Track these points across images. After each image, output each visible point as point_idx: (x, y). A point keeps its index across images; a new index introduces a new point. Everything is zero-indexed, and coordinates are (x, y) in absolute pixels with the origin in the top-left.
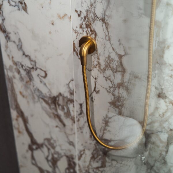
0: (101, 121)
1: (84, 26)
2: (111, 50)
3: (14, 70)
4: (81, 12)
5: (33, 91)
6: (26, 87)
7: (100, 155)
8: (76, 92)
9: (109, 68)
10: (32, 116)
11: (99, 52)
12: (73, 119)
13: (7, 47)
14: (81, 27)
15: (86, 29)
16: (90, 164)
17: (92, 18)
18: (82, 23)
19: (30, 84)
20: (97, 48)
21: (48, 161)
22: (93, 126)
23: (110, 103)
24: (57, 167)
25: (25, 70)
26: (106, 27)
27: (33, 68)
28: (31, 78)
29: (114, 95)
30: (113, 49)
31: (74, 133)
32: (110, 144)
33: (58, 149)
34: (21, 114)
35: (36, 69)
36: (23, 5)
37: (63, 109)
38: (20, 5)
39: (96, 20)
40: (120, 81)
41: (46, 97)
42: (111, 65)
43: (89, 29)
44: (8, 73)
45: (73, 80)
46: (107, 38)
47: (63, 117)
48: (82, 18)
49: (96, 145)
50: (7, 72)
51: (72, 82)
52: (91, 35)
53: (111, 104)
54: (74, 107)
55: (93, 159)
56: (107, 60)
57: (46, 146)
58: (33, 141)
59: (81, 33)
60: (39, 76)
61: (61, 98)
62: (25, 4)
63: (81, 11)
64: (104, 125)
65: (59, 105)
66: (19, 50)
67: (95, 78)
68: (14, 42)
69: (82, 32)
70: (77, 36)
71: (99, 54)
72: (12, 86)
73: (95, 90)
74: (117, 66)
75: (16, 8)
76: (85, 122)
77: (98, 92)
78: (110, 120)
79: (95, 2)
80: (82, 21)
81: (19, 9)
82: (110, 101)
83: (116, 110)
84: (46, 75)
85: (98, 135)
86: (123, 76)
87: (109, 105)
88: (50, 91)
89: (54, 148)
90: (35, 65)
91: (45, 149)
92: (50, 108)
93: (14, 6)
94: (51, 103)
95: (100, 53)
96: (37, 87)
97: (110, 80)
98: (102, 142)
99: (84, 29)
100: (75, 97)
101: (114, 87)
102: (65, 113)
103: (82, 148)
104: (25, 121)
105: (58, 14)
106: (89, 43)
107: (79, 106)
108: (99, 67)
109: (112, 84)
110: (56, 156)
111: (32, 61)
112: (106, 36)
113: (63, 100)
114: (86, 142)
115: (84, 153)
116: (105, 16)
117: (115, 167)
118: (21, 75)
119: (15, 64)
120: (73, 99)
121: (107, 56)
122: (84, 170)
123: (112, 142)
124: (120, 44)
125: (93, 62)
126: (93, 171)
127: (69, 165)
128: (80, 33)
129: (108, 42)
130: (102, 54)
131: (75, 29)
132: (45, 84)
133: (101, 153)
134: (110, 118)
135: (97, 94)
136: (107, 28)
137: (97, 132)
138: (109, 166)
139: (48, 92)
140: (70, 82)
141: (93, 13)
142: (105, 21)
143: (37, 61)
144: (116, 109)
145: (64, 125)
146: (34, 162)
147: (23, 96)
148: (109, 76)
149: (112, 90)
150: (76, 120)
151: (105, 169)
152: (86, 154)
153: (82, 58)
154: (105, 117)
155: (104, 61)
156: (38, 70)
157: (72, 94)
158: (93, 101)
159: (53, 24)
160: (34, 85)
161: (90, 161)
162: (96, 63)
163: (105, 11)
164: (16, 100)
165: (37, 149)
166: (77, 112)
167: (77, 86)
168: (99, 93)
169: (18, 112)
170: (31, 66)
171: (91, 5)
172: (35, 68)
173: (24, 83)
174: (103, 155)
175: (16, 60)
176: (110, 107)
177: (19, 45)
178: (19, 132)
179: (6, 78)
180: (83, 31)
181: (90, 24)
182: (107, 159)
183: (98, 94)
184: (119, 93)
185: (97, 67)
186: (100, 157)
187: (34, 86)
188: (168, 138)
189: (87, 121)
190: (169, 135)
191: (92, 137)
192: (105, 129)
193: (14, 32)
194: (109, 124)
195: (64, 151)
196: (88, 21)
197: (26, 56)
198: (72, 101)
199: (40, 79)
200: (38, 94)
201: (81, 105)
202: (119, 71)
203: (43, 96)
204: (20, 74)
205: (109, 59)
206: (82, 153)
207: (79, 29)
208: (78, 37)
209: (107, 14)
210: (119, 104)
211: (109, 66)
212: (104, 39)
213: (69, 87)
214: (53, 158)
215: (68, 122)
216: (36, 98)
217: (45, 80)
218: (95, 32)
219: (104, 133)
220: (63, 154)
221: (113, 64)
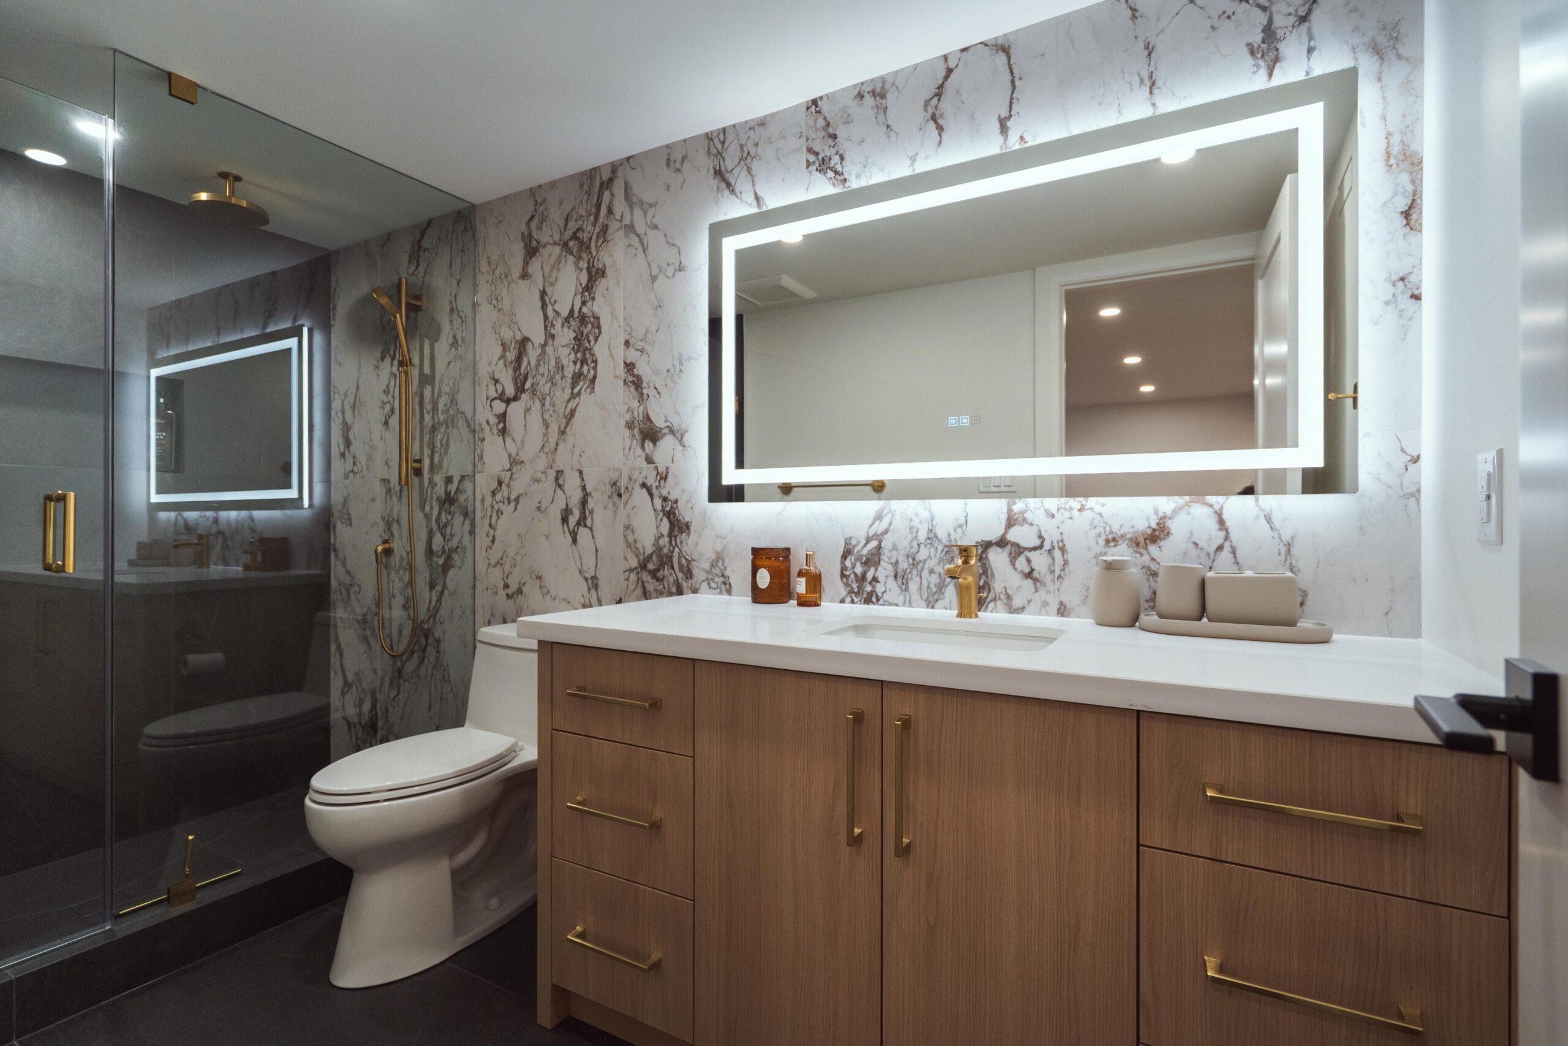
2: (402, 550)
4: (385, 517)
11: (395, 552)
17: (391, 520)
20: (394, 549)
39: (393, 522)
42: (403, 563)
48: (385, 522)
74: (406, 564)
79: (392, 507)
112: (400, 535)
116: (398, 518)
129: (400, 541)
141: (392, 517)
148: (402, 576)
163: (398, 515)
171: (391, 510)
181: (390, 526)
196: (389, 523)
205: (401, 558)
207: (383, 534)
212: (398, 539)
218: (393, 534)
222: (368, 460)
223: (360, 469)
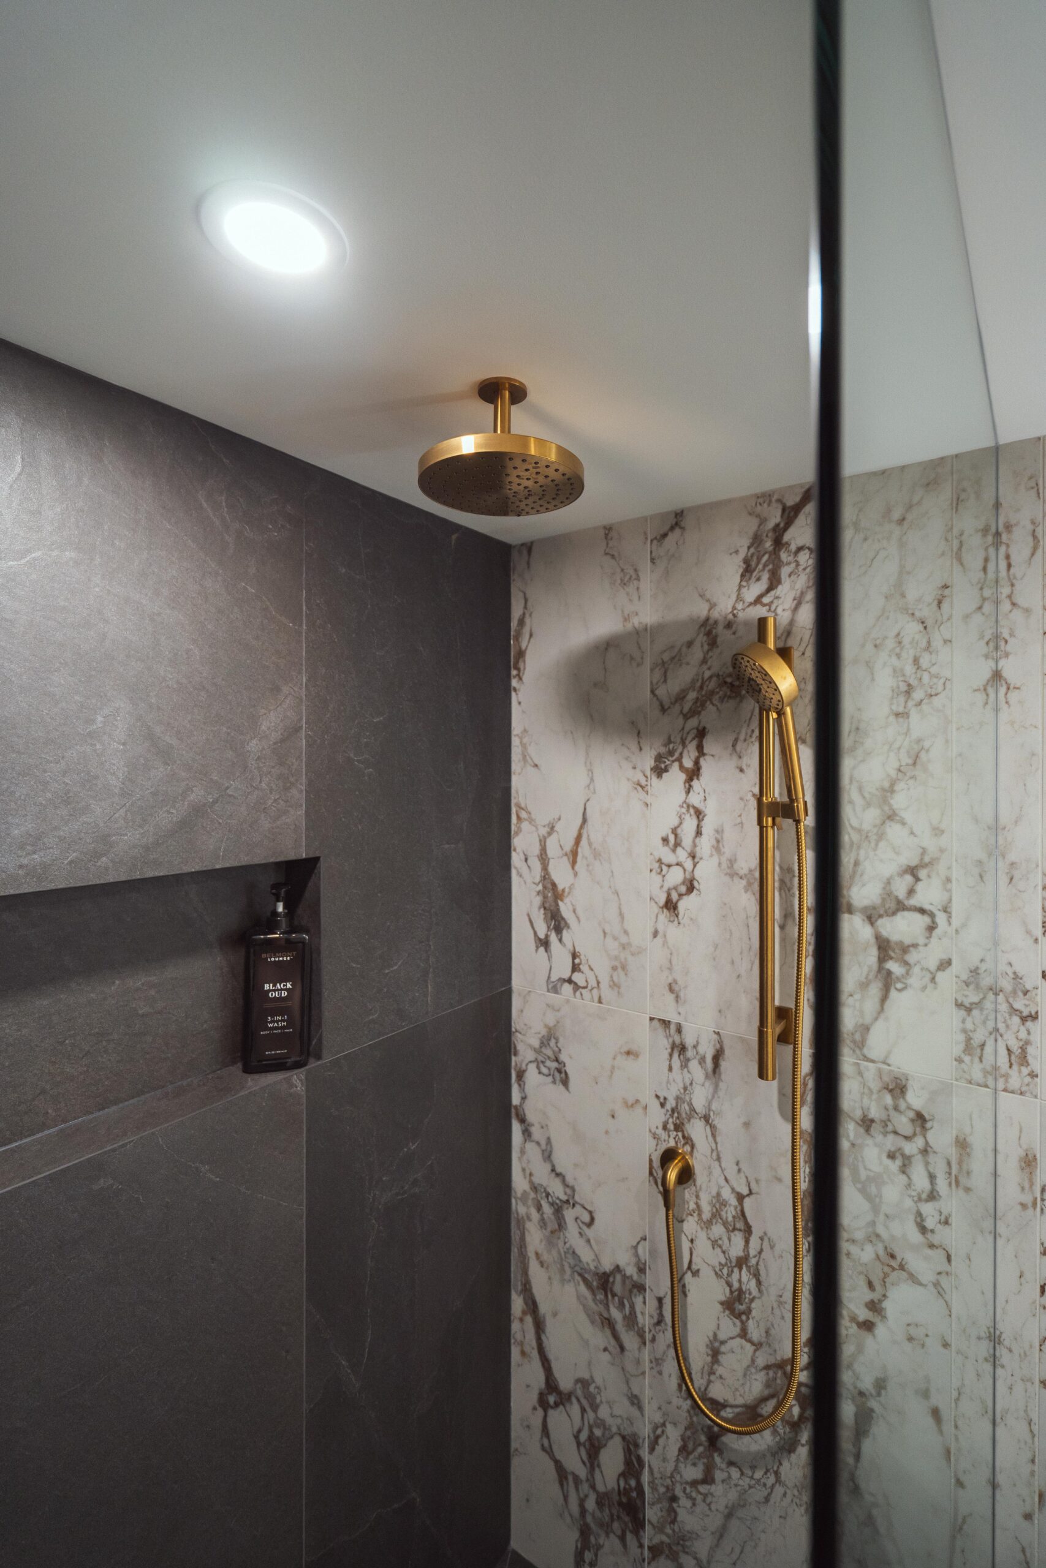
0: (703, 1349)
1: (671, 1126)
2: (723, 1182)
3: (530, 1202)
4: (665, 1099)
5: (563, 1256)
6: (550, 1242)
7: (700, 1445)
8: (650, 1268)
9: (720, 1220)
10: (555, 1314)
11: (699, 1182)
12: (641, 1335)
13: (523, 1152)
14: (665, 1128)
15: (675, 1133)
16: (676, 1469)
17: (686, 1113)
18: (668, 1119)
19: (559, 1238)
20: (694, 1174)
21: (579, 1444)
22: (685, 1359)
23: (722, 1303)
24: (599, 1466)
25: (552, 1204)
26: (712, 1134)
27: (567, 1202)
28: (561, 1225)
29: (729, 1285)
30: (726, 1180)
31: (643, 1373)
32: (723, 1413)
33: (604, 1412)
34: (532, 1307)
35: (574, 1205)
36: (563, 1075)
37: (622, 1305)
38: (557, 1075)
39: (693, 1117)
40: (741, 1254)
41: (589, 1271)
42: (723, 1214)
43: (680, 1134)
44: (519, 1208)
45: (645, 1239)
46: (714, 1155)
47: (620, 1327)
48: (667, 1111)
49: (692, 1412)
50: (517, 1204)
51: (642, 1242)
52: (684, 1145)
53: (724, 1307)
54: (644, 1303)
55: (685, 1454)
56: (714, 1202)
57: (578, 1400)
58: (551, 1384)
59: (665, 1141)
60: (578, 1220)
61: (618, 1277)
62: (566, 1073)
63: (667, 1097)
64: (709, 1359)
65: (614, 1295)
66: (545, 1161)
67: (690, 1239)
68: (538, 1143)
69: (667, 1138)
70: (657, 1145)
71: (698, 1188)
72: (523, 1238)
73: (689, 1268)
74: (734, 1217)
75: (550, 1079)
76: (668, 1346)
77: (696, 1274)
78: (723, 1349)
79: (691, 1084)
80: (668, 1116)
81: (554, 1082)
82: (723, 1298)
83: (734, 1324)
84: (592, 1219)
85: (696, 1386)
86: (747, 1242)
87: (719, 1307)
88: (597, 1258)
89: (595, 1408)
90: (573, 1197)
91: (575, 1409)
92: (594, 1300)
93: (547, 1076)
94: (598, 1288)
95: (700, 1186)
96: (571, 1246)
97: (720, 1247)
98: (704, 1404)
99: (671, 1133)
100: (648, 1281)
101: (729, 1265)
102: (625, 1317)
103: (658, 1418)
104: (539, 1326)
105: (623, 1099)
106: (679, 1161)
107: (655, 1303)
108: (700, 1215)
109: (727, 1259)
110: (598, 1432)
111: (568, 1186)
112: (712, 1150)
113: (624, 1282)
114: (670, 1403)
115: (663, 1432)
116: (709, 1110)
117: (736, 1485)
118: (542, 1215)
119: (535, 1188)
120: (643, 1283)
121: (714, 1193)
122: (662, 1485)
123: (729, 1410)
124: (739, 1171)
125: (688, 1203)
126: (684, 1490)
127: (628, 1463)
128: (662, 1139)
129: (717, 1163)
130: (704, 1187)
131: (653, 1131)
132: (588, 1241)
133: (703, 1438)
134: (723, 1343)
135: (694, 1278)
136: (714, 1136)
137: (694, 1376)
138: (723, 1481)
139: (594, 1260)
140: (638, 1243)
141: (688, 1104)
142: (710, 1121)
143: (577, 1188)
144: (735, 1319)
145: (622, 1348)
146: (546, 1442)
147: (542, 1264)
148: (720, 1239)
149: (725, 1271)
150: (648, 1336)
151: (713, 1488)
152: (668, 1438)
153: (666, 1194)
154: (712, 1338)
155: (710, 1204)
156: (578, 1207)
157: (642, 1270)
158: (685, 1294)
159: (613, 1117)
160: (566, 1240)
161: (677, 1460)
162: (692, 1206)
163: (710, 1103)
164: (525, 1272)
165: (557, 1405)
166: (651, 1316)
167: (653, 1252)
168: (698, 1276)
169: (526, 1303)
170: (564, 1198)
171: (685, 1089)
172: (571, 1202)
173: (547, 1233)
174: (706, 1444)
175: (536, 1180)
176: (722, 1314)
177: (546, 1150)
178: (523, 1353)
179: (513, 1216)
180: (669, 1136)
181: (683, 1124)
182: (717, 1459)
183: (697, 1278)
184: (740, 1281)
185: (695, 1215)
186: (701, 1449)
187: (565, 1243)
188: (856, 1415)
189: (672, 1345)
190: (857, 1406)
191: (684, 1388)
192: (712, 1372)
193: (539, 1123)
194: (721, 1358)
195: (619, 1421)
196: (678, 1118)
197: (558, 1175)
198: (641, 1288)
199: (580, 1228)
200: (572, 1262)
201: (660, 1300)
202: (740, 1230)
203: (582, 1269)
204: (541, 1212)
205: (718, 1201)
206: (659, 1431)
207: (660, 1131)
208: (659, 1147)
209: (713, 1107)
210: (742, 1307)
211: (719, 1215)
212: (709, 1157)
213: (637, 1255)
214: (591, 1437)
215: (630, 1340)
216: (568, 1271)
217: (589, 1232)
218: (692, 1141)
219: (709, 1382)
220: (614, 1429)
221: (727, 1213)
222: (614, 968)
223: (593, 983)
